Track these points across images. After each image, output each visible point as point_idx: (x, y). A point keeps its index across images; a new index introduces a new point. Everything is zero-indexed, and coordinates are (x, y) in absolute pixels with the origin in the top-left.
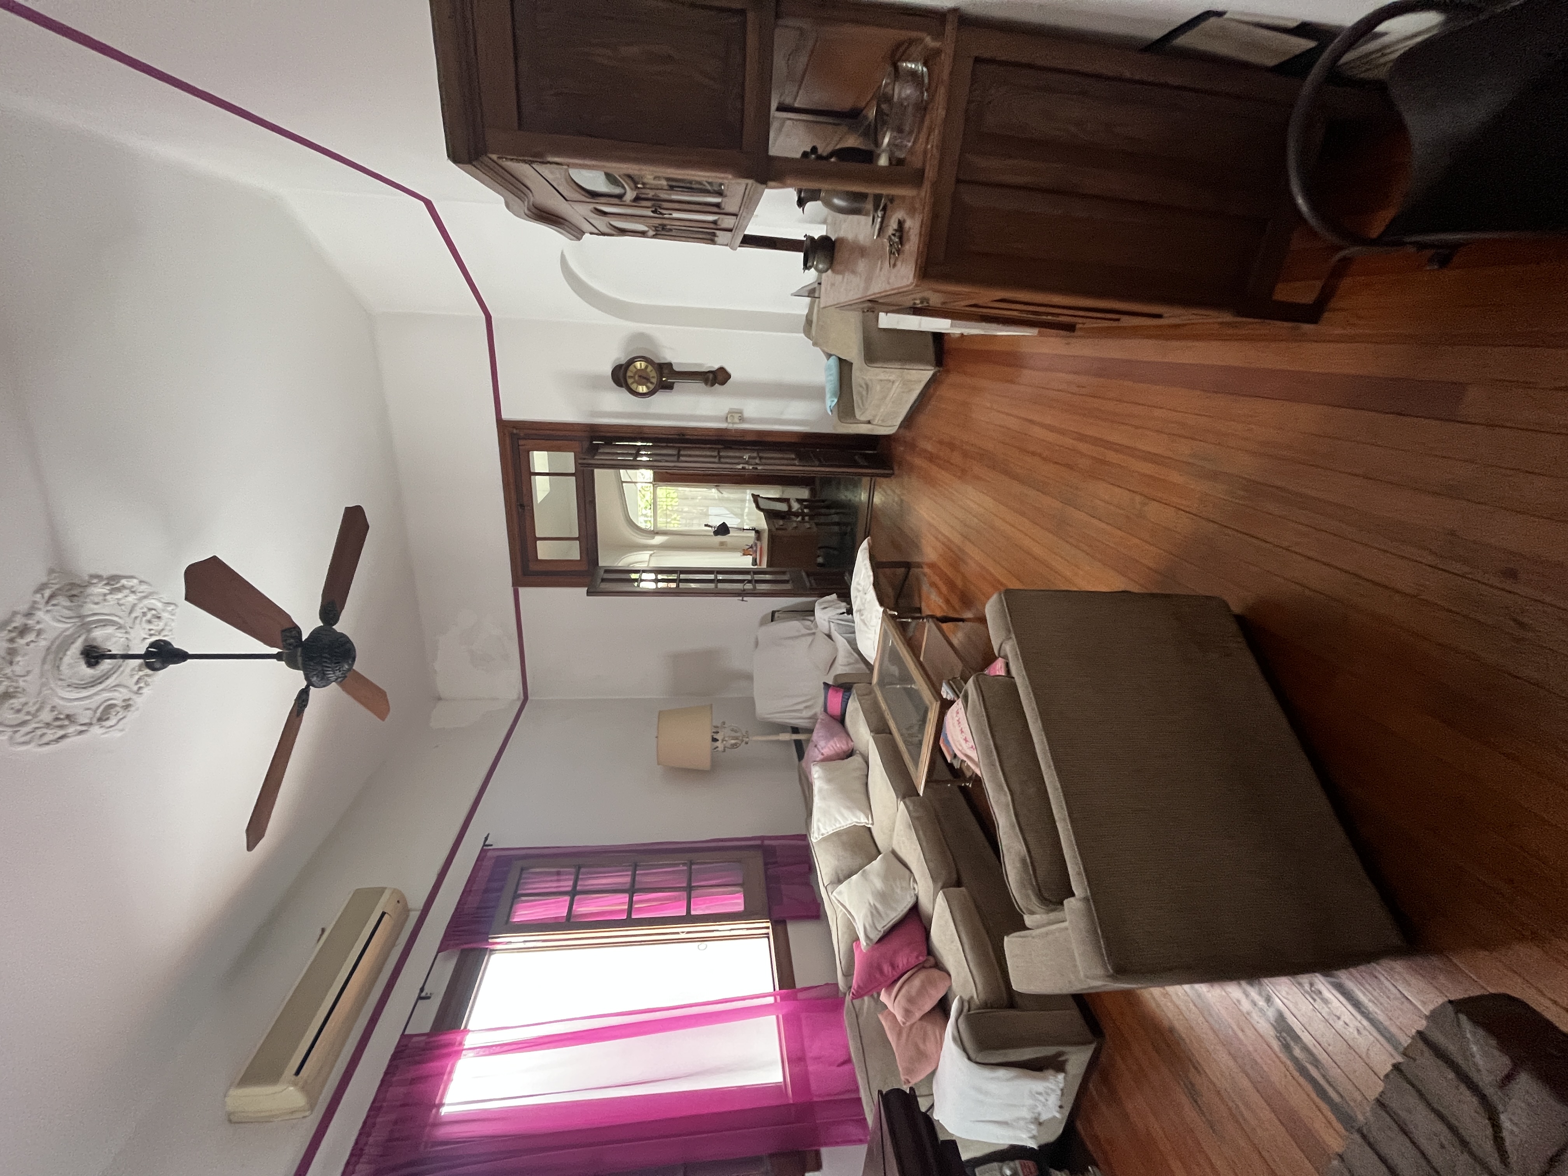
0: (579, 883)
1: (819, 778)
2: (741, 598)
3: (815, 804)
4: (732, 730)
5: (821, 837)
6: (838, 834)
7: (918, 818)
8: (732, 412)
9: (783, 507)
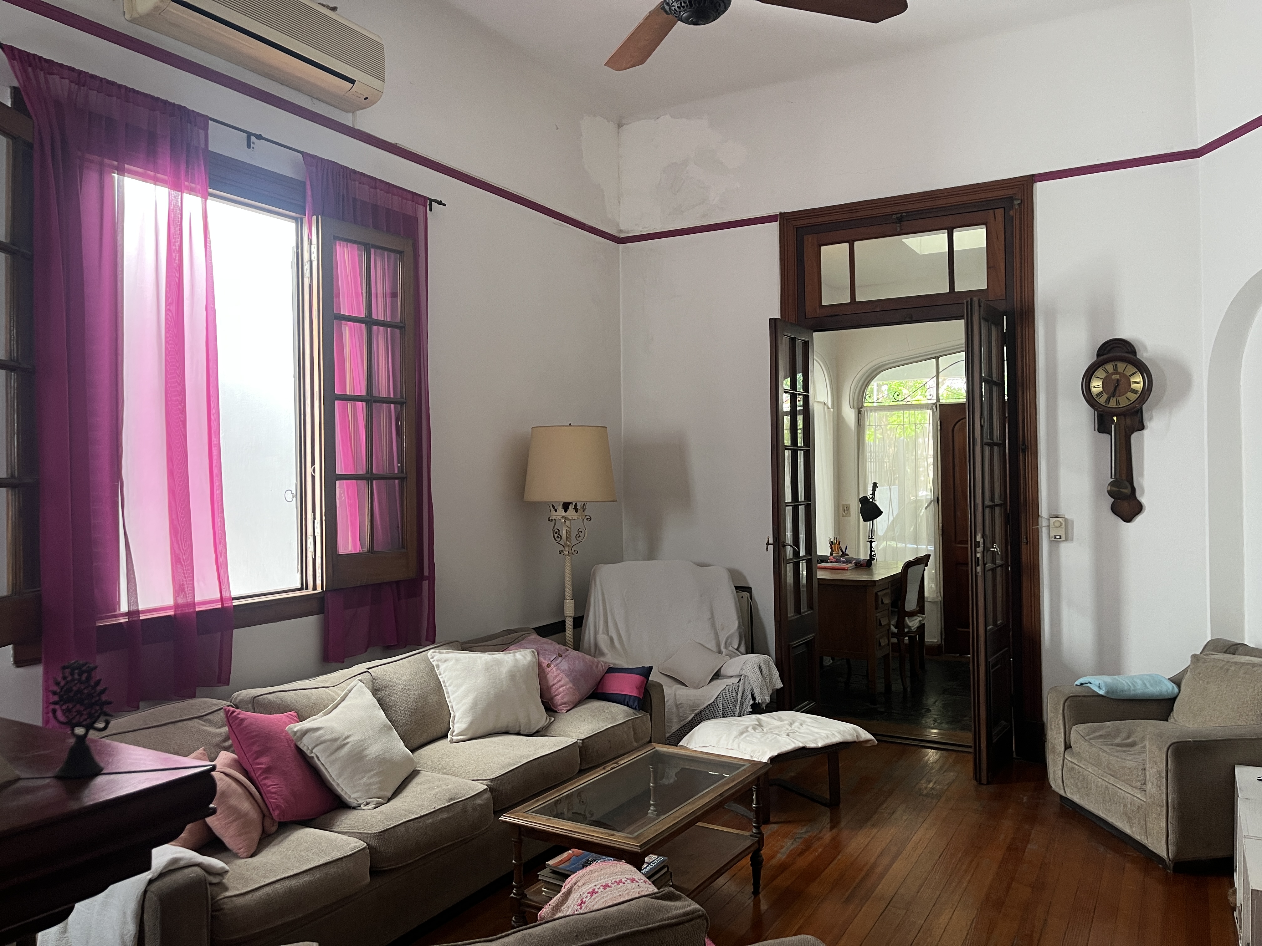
0: (381, 328)
1: (516, 660)
2: (771, 541)
3: (479, 655)
4: (579, 532)
5: (434, 663)
6: (438, 688)
7: (464, 810)
8: (1067, 524)
9: (911, 603)
